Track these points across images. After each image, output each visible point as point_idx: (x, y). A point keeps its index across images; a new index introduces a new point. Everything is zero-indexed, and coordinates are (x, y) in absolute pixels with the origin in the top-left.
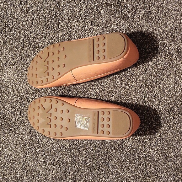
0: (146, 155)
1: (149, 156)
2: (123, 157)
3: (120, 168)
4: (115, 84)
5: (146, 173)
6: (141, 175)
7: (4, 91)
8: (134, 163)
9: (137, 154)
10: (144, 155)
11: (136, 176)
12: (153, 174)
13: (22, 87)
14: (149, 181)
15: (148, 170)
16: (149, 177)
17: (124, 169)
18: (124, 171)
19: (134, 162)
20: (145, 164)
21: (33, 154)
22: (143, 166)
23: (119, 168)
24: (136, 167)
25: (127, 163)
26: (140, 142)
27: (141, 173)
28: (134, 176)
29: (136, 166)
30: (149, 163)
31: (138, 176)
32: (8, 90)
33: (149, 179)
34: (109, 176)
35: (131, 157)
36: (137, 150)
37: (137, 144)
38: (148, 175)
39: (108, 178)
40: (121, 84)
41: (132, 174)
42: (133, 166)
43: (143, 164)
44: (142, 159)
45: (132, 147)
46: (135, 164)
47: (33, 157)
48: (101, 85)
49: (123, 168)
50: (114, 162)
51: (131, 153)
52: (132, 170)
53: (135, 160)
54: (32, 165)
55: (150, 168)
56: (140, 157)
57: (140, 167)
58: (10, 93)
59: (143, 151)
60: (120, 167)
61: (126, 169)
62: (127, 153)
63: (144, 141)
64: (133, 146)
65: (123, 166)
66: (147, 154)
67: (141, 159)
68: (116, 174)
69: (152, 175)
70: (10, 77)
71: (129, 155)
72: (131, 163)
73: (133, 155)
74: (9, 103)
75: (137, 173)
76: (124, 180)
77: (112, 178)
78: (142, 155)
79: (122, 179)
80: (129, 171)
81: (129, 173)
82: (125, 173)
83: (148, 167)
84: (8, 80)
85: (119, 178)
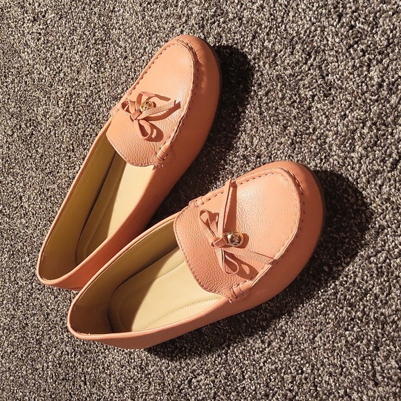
0: (385, 318)
1: (396, 322)
2: (323, 301)
3: (306, 330)
4: (362, 82)
5: (370, 367)
6: (355, 369)
7: (107, 54)
8: (346, 330)
9: (364, 305)
10: (382, 314)
11: (341, 366)
12: (388, 378)
13: (145, 49)
14: (372, 393)
15: (379, 364)
16: (376, 384)
17: (315, 336)
18: (313, 341)
19: (348, 325)
20: (376, 342)
22: (368, 345)
23: (303, 327)
24: (347, 341)
25: (329, 323)
26: (380, 274)
27: (357, 364)
28: (334, 365)
29: (349, 339)
30: (388, 342)
31: (344, 370)
32: (116, 51)
33: (375, 389)
34: (272, 341)
35: (345, 308)
36: (365, 296)
37: (371, 275)
38: (374, 375)
39: (269, 344)
40: (380, 86)
41: (332, 358)
42: (341, 335)
43: (369, 341)
44: (371, 326)
45: (354, 281)
46: (347, 333)
49: (313, 332)
51: (345, 296)
52: (334, 346)
53: (352, 319)
55: (386, 358)
56: (368, 315)
57: (358, 347)
58: (118, 59)
59: (381, 301)
60: (306, 326)
61: (321, 338)
62: (335, 293)
63: (393, 272)
64: (357, 280)
65: (315, 325)
66: (390, 316)
67: (368, 323)
68: (291, 341)
69: (386, 380)
70: (127, 19)
71: (340, 301)
72: (338, 326)
73: (351, 305)
74: (109, 85)
75: (345, 359)
76: (307, 365)
77: (279, 348)
78: (375, 313)
79: (302, 362)
80: (328, 345)
81: (325, 350)
82: (314, 348)
83: (382, 354)
84: (121, 27)
85: (295, 355)
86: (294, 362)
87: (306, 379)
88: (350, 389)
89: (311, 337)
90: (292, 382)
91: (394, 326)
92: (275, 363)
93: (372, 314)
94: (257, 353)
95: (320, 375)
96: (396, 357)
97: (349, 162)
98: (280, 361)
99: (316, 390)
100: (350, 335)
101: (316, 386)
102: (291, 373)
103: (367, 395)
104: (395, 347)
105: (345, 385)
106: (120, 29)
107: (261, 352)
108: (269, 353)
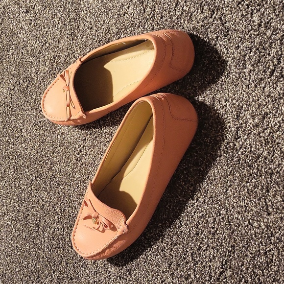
0: (272, 171)
1: (279, 172)
2: (231, 166)
3: (221, 187)
4: (248, 24)
5: (264, 204)
6: (255, 206)
7: (78, 27)
8: (247, 182)
9: (257, 164)
10: (270, 168)
11: (245, 206)
12: (276, 209)
13: (104, 21)
14: (266, 220)
15: (270, 201)
16: (269, 214)
17: (227, 190)
18: (226, 193)
19: (248, 179)
20: (267, 188)
21: (96, 137)
22: (262, 190)
23: (219, 185)
24: (248, 190)
25: (236, 180)
26: (267, 143)
27: (255, 203)
28: (241, 206)
29: (250, 188)
30: (275, 185)
31: (248, 208)
32: (84, 25)
33: (268, 217)
34: (199, 198)
35: (246, 169)
36: (258, 159)
37: (261, 145)
38: (267, 209)
39: (197, 200)
40: (260, 25)
41: (239, 202)
42: (244, 186)
43: (262, 187)
44: (263, 177)
45: (251, 151)
46: (248, 184)
47: (94, 141)
48: (223, 25)
49: (226, 187)
50: (214, 173)
51: (245, 161)
52: (240, 194)
53: (251, 175)
54: (91, 156)
55: (274, 196)
56: (261, 171)
57: (256, 192)
58: (86, 30)
59: (269, 160)
60: (221, 184)
61: (231, 190)
62: (239, 160)
63: (275, 141)
64: (252, 149)
65: (227, 183)
66: (275, 169)
67: (261, 176)
68: (211, 196)
69: (275, 210)
70: (91, 4)
71: (242, 164)
72: (242, 181)
73: (249, 166)
74: (80, 47)
75: (247, 201)
76: (223, 209)
77: (204, 202)
78: (265, 169)
79: (220, 208)
80: (236, 194)
81: (234, 198)
82: (227, 198)
83: (271, 193)
84: (87, 9)
85: (215, 204)
86: (214, 209)
87: (223, 218)
88: (252, 220)
89: (225, 190)
90: (213, 223)
91: (278, 175)
92: (202, 211)
93: (263, 170)
94: (190, 207)
95: (232, 215)
96: (280, 194)
97: (243, 75)
98: (205, 209)
99: (230, 225)
100: (250, 185)
101: (230, 222)
102: (213, 216)
103: (263, 222)
104: (280, 188)
105: (249, 218)
106: (86, 10)
107: (192, 206)
108: (197, 206)
